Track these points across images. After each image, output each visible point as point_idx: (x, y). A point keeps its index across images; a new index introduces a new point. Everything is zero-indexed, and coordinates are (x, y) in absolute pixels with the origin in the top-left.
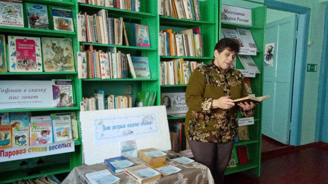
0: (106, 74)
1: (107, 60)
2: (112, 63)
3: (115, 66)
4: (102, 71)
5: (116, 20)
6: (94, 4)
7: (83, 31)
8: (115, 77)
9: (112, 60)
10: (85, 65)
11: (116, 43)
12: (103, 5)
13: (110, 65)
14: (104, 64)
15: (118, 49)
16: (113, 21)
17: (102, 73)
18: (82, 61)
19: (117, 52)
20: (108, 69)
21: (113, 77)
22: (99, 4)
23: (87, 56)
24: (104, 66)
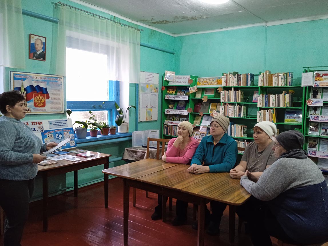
0: (231, 115)
1: (232, 109)
2: (234, 110)
3: (235, 112)
4: (229, 113)
5: (237, 91)
6: (229, 86)
7: (223, 97)
8: (235, 116)
9: (234, 109)
10: (223, 111)
11: (237, 101)
12: (232, 86)
13: (234, 111)
14: (230, 111)
15: (238, 104)
16: (236, 92)
17: (229, 114)
18: (222, 109)
19: (237, 105)
20: (232, 113)
21: (234, 116)
22: (231, 86)
23: (225, 107)
24: (230, 112)
